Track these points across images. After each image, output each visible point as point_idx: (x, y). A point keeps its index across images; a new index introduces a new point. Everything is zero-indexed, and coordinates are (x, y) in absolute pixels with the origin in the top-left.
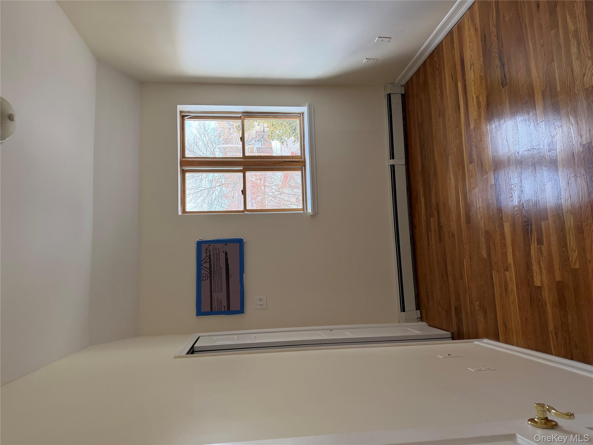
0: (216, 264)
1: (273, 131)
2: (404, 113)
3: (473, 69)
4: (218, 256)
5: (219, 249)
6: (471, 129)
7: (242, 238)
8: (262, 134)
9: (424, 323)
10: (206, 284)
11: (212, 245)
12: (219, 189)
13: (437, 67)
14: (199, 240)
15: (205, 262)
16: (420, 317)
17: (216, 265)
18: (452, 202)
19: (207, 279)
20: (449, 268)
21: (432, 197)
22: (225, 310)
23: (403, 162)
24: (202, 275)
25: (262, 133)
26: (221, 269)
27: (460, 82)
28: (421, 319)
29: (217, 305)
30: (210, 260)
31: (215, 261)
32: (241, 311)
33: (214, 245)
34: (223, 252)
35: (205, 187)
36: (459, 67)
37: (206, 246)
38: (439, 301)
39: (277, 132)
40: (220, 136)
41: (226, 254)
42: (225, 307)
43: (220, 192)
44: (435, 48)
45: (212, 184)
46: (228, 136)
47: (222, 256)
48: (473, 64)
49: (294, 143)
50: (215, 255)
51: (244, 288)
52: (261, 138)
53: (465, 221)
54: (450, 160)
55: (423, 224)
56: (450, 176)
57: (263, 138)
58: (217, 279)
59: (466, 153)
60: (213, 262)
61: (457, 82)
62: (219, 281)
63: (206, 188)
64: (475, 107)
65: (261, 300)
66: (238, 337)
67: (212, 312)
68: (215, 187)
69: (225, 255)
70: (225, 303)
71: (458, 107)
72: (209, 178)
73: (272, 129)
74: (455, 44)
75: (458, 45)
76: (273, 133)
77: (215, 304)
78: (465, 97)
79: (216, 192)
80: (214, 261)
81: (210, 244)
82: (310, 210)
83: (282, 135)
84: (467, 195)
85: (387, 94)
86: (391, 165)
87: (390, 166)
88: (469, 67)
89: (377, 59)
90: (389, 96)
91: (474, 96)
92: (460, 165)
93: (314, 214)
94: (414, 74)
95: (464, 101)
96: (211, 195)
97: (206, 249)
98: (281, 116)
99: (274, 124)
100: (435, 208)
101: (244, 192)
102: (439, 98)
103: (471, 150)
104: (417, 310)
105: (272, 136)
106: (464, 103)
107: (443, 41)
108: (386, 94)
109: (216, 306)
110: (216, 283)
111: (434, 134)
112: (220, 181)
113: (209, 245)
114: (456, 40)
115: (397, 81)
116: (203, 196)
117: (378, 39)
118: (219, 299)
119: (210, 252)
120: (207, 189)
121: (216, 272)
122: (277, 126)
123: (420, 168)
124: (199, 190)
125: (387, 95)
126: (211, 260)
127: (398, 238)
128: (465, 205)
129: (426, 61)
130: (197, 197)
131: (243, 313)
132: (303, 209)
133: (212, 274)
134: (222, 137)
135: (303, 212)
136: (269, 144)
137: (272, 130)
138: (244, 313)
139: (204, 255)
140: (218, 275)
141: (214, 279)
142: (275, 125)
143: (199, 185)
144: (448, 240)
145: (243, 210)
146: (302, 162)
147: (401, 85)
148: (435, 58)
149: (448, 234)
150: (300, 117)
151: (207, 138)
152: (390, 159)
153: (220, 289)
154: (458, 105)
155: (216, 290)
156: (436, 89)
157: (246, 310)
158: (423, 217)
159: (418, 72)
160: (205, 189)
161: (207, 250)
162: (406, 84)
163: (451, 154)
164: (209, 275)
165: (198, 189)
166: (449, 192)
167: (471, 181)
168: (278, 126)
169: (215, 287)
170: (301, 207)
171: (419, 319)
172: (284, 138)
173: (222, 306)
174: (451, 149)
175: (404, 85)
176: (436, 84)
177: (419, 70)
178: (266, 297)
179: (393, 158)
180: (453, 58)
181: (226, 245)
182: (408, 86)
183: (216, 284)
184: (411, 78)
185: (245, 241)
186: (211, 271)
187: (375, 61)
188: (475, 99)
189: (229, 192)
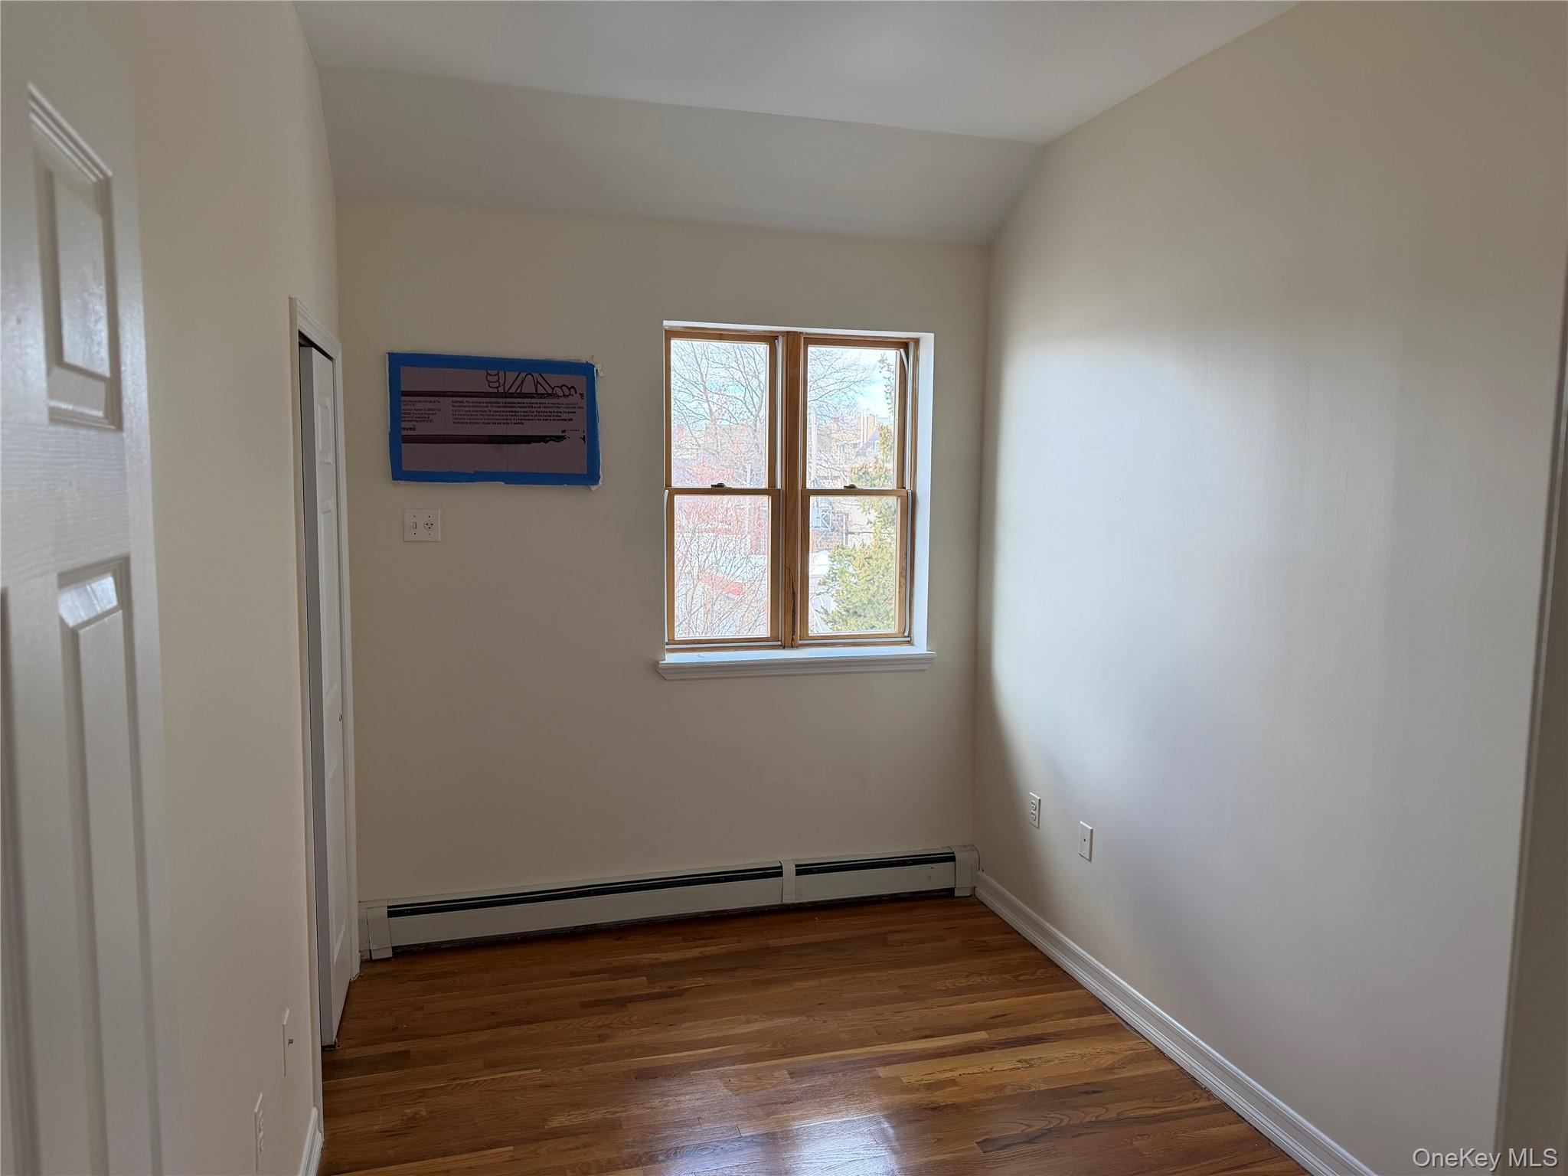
0: (531, 410)
1: (855, 558)
2: (908, 895)
3: (1020, 1066)
4: (552, 418)
5: (572, 420)
6: (876, 1068)
7: (600, 482)
8: (842, 527)
9: (356, 970)
10: (477, 381)
11: (583, 403)
12: (702, 411)
13: (1022, 978)
14: (597, 370)
15: (538, 382)
16: (373, 958)
17: (528, 410)
18: (690, 1031)
19: (491, 384)
20: (514, 1032)
21: (700, 979)
22: (404, 429)
23: (789, 899)
24: (501, 374)
25: (844, 528)
26: (518, 423)
27: (988, 1037)
28: (367, 962)
29: (417, 410)
30: (542, 396)
31: (539, 410)
32: (400, 473)
33: (582, 408)
34: (564, 431)
35: (708, 376)
36: (1023, 1031)
37: (582, 388)
38: (422, 1009)
39: (851, 569)
40: (836, 420)
41: (558, 439)
42: (411, 429)
43: (693, 414)
44: (1064, 971)
45: (716, 393)
46: (837, 440)
47: (554, 429)
48: (1031, 1066)
49: (822, 610)
50: (556, 410)
51: (465, 483)
52: (832, 524)
53: (642, 1067)
54: (796, 1020)
55: (630, 958)
56: (756, 1021)
57: (833, 530)
58: (490, 411)
59: (816, 1060)
60: (537, 403)
61: (987, 1029)
62: (486, 417)
63: (704, 376)
64: (929, 1077)
65: (430, 526)
66: (329, 463)
67: (398, 394)
68: (708, 401)
69: (554, 436)
70: (422, 429)
71: (928, 1032)
72: (730, 388)
73: (860, 557)
74: (1077, 1019)
75: (1074, 1028)
76: (849, 558)
77: (422, 404)
78: (954, 1051)
79: (694, 404)
80: (539, 405)
81: (585, 397)
82: (671, 658)
83: (843, 582)
84: (711, 1068)
85: (953, 853)
86: (781, 867)
87: (779, 865)
88: (1024, 1057)
89: (1039, 828)
90: (950, 858)
91: (956, 1074)
92: (784, 1045)
93: (660, 671)
94: (1004, 921)
95: (944, 1047)
96: (687, 391)
97: (572, 387)
98: (904, 588)
99: (871, 561)
100: (672, 988)
101: (719, 489)
102: (949, 983)
103: (824, 1072)
104: (394, 948)
105: (841, 557)
106: (938, 1048)
107: (1081, 991)
108: (954, 850)
109: (414, 405)
110: (480, 409)
111: (859, 976)
112: (723, 415)
113: (582, 395)
114: (1086, 1021)
115: (984, 875)
116: (684, 368)
117: (1088, 829)
118: (433, 414)
119: (564, 396)
120: (703, 381)
121: (508, 409)
122: (866, 571)
123: (774, 943)
124: (699, 360)
125: (950, 851)
126: (541, 398)
127: (592, 892)
128: (683, 1064)
129: (1034, 948)
130: (683, 353)
131: (395, 478)
132: (672, 642)
133: (504, 400)
134: (834, 426)
135: (666, 641)
136: (817, 546)
137: (856, 556)
138: (397, 482)
139: (555, 379)
140: (501, 413)
141: (489, 403)
142: (869, 563)
143: (712, 360)
144: (590, 1024)
145: (673, 485)
146: (793, 640)
147: (975, 888)
148: (1041, 971)
149: (606, 1023)
150: (901, 635)
151: (832, 387)
152: (797, 866)
153: (463, 419)
154: (932, 1033)
155: (460, 406)
156: (968, 976)
157: (401, 485)
158: (647, 957)
159: (1007, 929)
160: (702, 374)
161: (569, 389)
162: (978, 900)
163: (811, 1020)
164: (501, 390)
165: (704, 357)
166: (716, 1020)
167: (746, 1077)
168: (867, 573)
169: (470, 406)
170: (679, 635)
171: (367, 956)
172: (837, 587)
173: (413, 423)
174: (825, 1022)
175: (974, 895)
176: (981, 975)
177: (1012, 931)
178: (438, 542)
179: (799, 873)
180: (1044, 1017)
181: (584, 439)
182: (973, 904)
183: (477, 409)
184: (994, 912)
185: (594, 488)
186: (512, 396)
187: (1033, 823)
188: (949, 1075)
189: (696, 438)
